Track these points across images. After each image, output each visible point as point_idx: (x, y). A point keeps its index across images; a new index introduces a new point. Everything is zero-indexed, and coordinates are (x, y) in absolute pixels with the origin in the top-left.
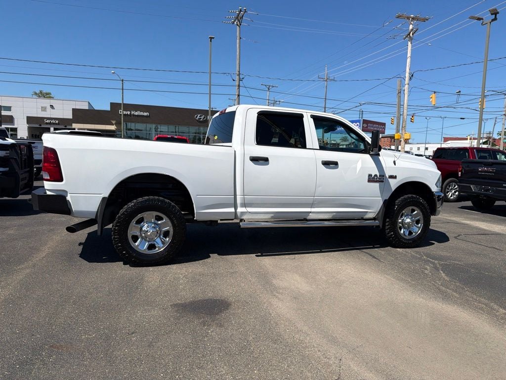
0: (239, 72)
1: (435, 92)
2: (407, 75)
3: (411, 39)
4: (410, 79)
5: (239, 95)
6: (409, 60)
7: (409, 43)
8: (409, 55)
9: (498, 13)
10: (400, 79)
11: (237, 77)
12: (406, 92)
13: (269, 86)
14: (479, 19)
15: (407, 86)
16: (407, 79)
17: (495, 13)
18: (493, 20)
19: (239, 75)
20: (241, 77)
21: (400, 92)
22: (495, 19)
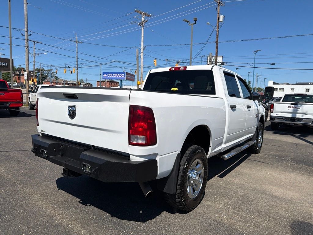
0: (27, 29)
1: (156, 59)
2: (142, 47)
3: (143, 26)
4: (144, 50)
5: (28, 47)
6: (142, 38)
7: (142, 28)
8: (142, 35)
9: (197, 20)
10: (138, 49)
11: (26, 33)
12: (142, 57)
13: (35, 42)
14: (188, 22)
15: (142, 54)
16: (142, 49)
17: (195, 20)
18: (194, 24)
19: (27, 31)
20: (29, 33)
21: (138, 57)
22: (195, 23)
